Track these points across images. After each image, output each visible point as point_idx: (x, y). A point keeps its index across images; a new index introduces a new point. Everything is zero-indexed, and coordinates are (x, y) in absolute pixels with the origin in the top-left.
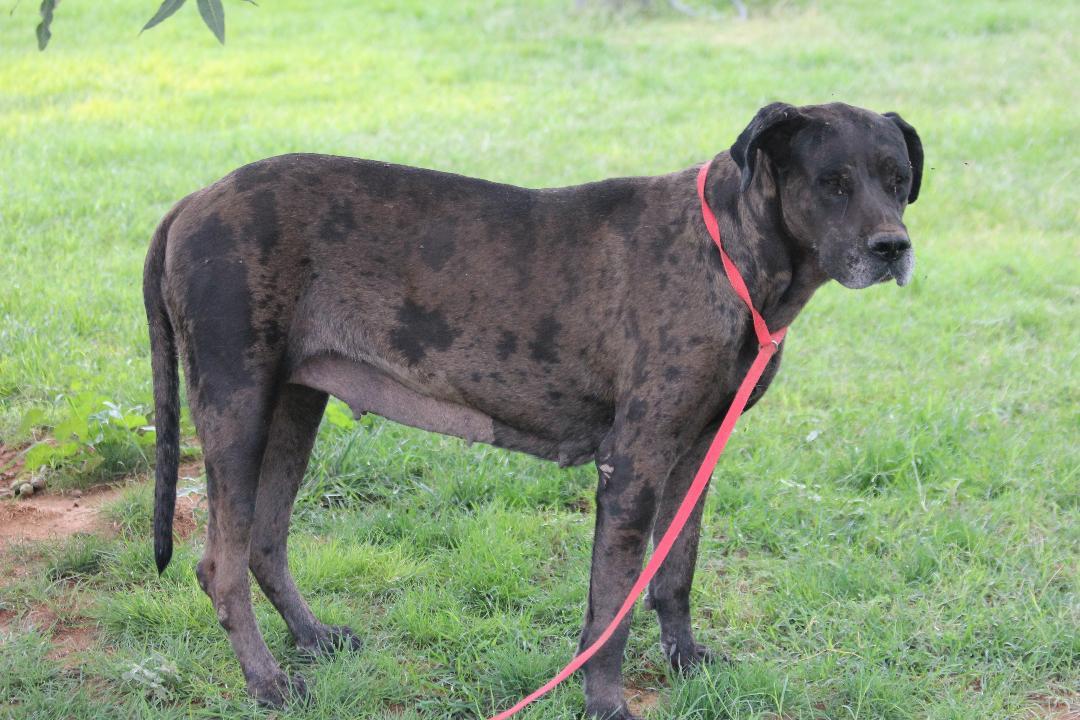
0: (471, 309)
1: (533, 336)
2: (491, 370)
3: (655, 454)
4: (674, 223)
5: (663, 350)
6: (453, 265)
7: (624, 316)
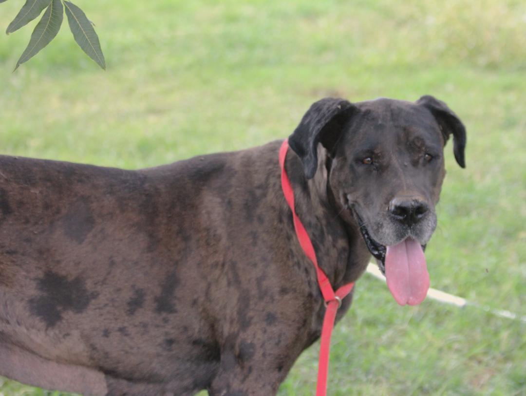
0: (109, 273)
1: (158, 291)
2: (119, 325)
3: (264, 386)
4: (259, 187)
5: (261, 298)
6: (95, 236)
7: (227, 267)
